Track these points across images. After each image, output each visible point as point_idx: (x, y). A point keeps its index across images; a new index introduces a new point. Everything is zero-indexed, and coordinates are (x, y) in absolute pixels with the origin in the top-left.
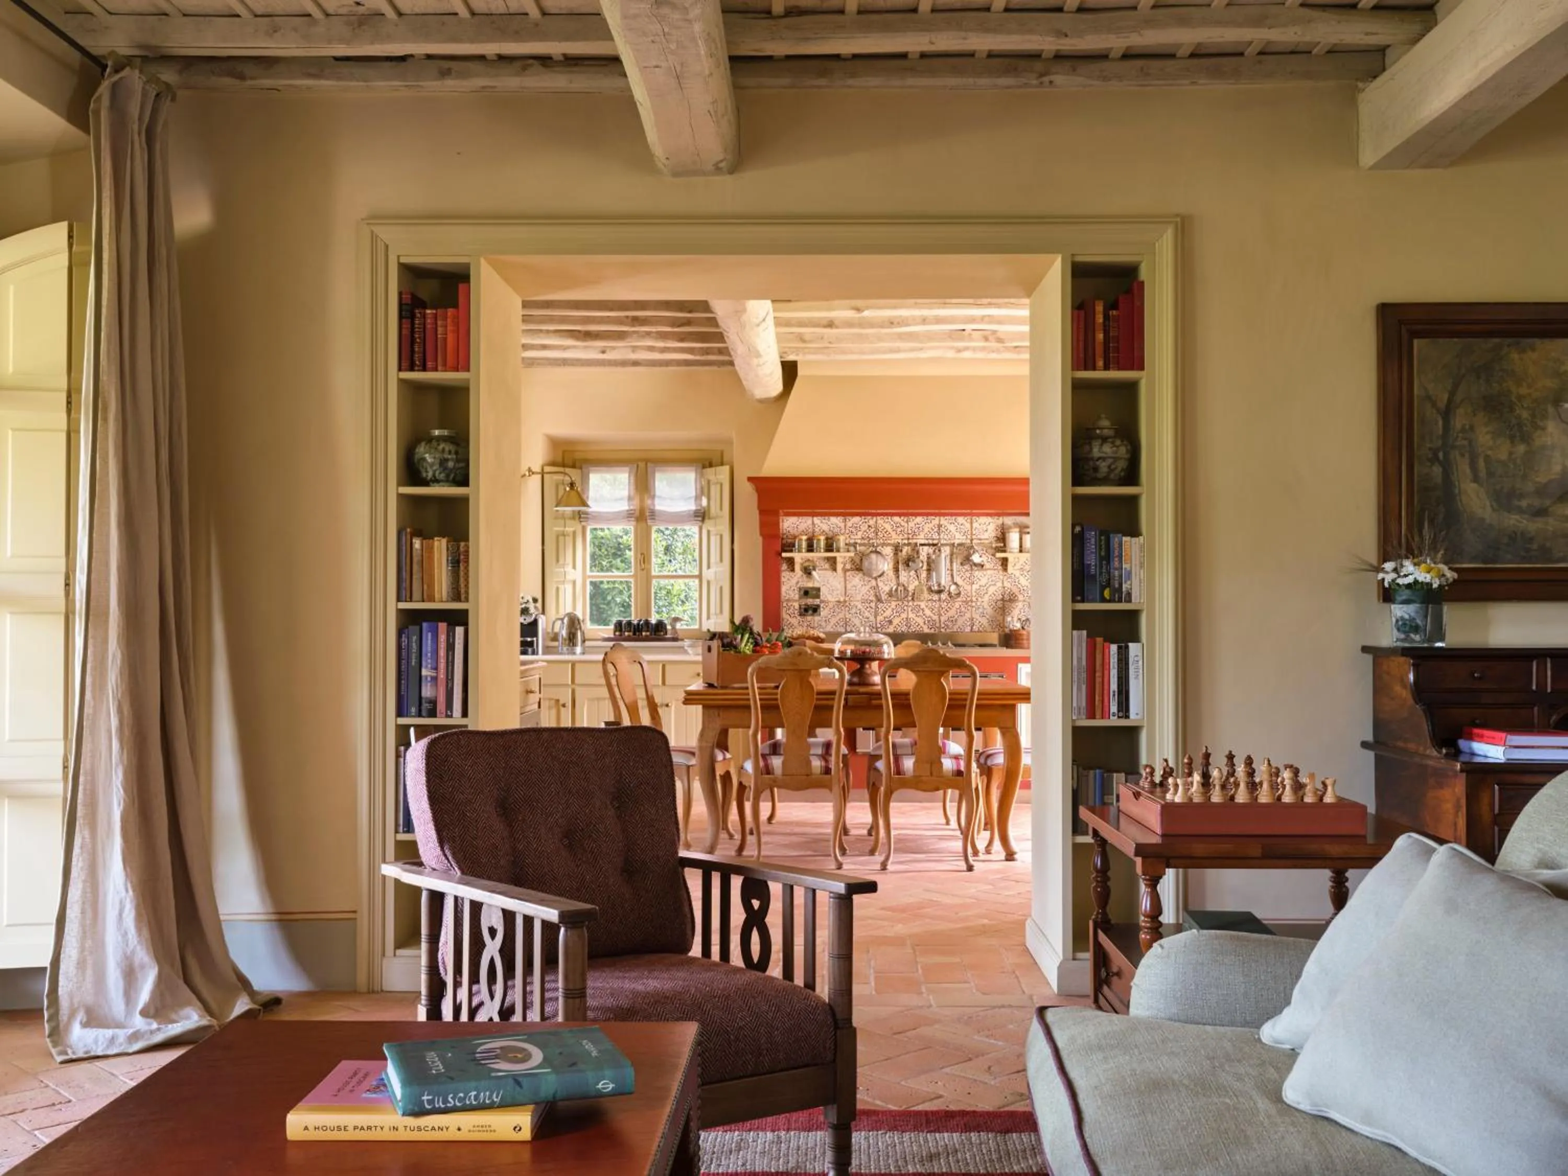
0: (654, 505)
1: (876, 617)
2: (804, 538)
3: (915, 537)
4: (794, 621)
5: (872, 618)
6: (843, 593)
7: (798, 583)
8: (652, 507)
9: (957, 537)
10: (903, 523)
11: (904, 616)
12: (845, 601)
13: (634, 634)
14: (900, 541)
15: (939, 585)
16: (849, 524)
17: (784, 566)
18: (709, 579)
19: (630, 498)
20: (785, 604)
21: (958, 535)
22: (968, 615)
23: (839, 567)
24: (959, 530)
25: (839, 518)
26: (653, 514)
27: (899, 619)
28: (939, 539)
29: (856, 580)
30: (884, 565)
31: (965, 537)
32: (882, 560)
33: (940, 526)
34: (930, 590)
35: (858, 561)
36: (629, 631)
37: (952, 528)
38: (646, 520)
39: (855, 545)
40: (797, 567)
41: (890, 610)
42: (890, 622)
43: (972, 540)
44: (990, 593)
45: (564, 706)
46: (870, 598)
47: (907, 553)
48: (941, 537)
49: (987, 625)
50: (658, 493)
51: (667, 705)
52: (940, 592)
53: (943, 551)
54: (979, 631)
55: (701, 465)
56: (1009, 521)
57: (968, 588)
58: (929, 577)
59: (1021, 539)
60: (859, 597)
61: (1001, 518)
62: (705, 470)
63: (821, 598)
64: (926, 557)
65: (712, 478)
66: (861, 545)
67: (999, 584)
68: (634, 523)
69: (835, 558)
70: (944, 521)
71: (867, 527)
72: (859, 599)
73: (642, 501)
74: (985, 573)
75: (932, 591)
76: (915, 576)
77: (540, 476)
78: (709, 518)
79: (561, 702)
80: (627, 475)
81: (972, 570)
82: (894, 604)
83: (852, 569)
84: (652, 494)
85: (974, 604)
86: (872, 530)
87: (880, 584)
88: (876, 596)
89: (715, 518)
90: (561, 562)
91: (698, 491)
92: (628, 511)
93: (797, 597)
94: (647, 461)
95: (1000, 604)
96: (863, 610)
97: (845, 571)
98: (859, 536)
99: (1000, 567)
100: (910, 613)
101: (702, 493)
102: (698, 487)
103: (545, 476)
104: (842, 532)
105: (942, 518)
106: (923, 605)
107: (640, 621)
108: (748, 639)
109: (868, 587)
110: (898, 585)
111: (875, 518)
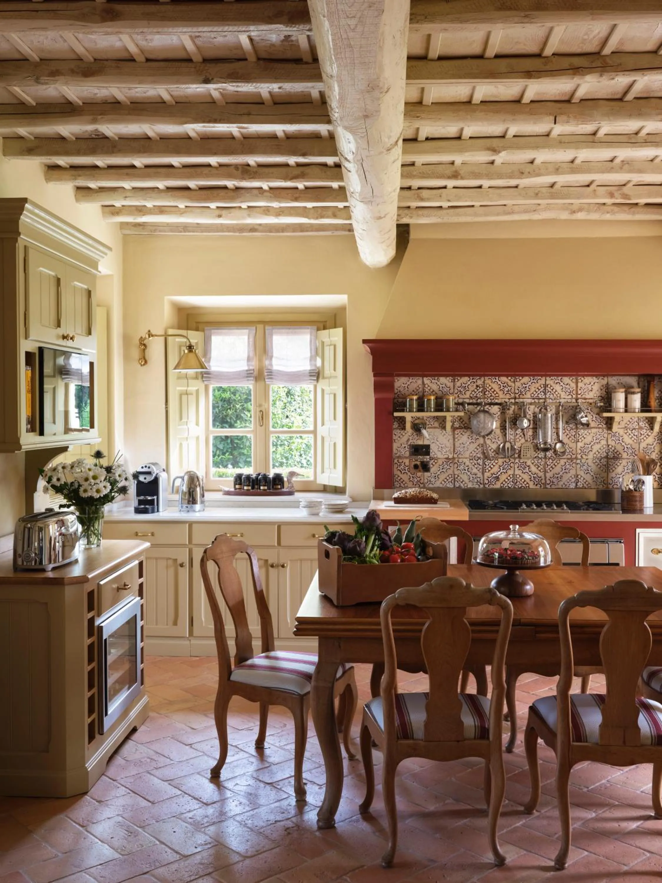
0: (271, 365)
1: (483, 474)
2: (415, 397)
3: (521, 396)
4: (405, 477)
5: (480, 475)
6: (452, 450)
7: (408, 440)
8: (269, 367)
9: (562, 396)
10: (510, 383)
11: (510, 472)
12: (454, 458)
13: (253, 488)
14: (507, 400)
15: (545, 443)
16: (458, 384)
17: (396, 425)
18: (324, 436)
19: (249, 359)
20: (396, 461)
21: (563, 395)
22: (573, 472)
23: (449, 425)
24: (564, 390)
25: (448, 378)
26: (271, 374)
27: (506, 475)
28: (545, 399)
29: (464, 438)
30: (492, 424)
31: (570, 397)
32: (490, 419)
33: (546, 386)
34: (537, 448)
35: (466, 420)
36: (248, 486)
37: (558, 388)
38: (265, 379)
39: (462, 404)
40: (408, 425)
41: (497, 466)
42: (497, 478)
43: (577, 399)
44: (594, 451)
45: (182, 565)
46: (479, 456)
47: (514, 411)
48: (547, 396)
49: (591, 482)
50: (275, 354)
51: (283, 566)
52: (546, 450)
53: (549, 410)
54: (584, 488)
55: (315, 327)
56: (613, 381)
57: (573, 445)
58: (535, 435)
59: (626, 398)
60: (467, 454)
61: (606, 379)
62: (319, 332)
63: (431, 455)
64: (532, 415)
65: (326, 340)
66: (469, 404)
67: (604, 442)
68: (253, 382)
69: (445, 417)
70: (549, 381)
71: (475, 387)
72: (468, 456)
73: (260, 361)
74: (590, 431)
75: (538, 449)
76: (521, 434)
77: (163, 338)
78: (324, 378)
79: (179, 562)
80: (246, 337)
81: (577, 428)
82: (500, 461)
83: (460, 428)
84: (270, 354)
85: (578, 461)
86: (480, 390)
87: (488, 442)
88: (484, 453)
89: (329, 378)
90: (184, 420)
91: (313, 353)
92: (247, 371)
93: (408, 454)
94: (264, 323)
95: (604, 461)
96: (470, 466)
97: (454, 429)
98: (468, 396)
99: (604, 426)
100: (516, 469)
101: (317, 354)
102: (313, 348)
103: (170, 339)
104: (451, 391)
105: (548, 378)
106: (529, 463)
107: (259, 474)
108: (375, 540)
109: (476, 445)
110: (505, 442)
111: (483, 379)
